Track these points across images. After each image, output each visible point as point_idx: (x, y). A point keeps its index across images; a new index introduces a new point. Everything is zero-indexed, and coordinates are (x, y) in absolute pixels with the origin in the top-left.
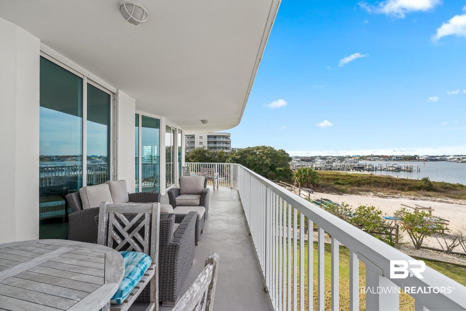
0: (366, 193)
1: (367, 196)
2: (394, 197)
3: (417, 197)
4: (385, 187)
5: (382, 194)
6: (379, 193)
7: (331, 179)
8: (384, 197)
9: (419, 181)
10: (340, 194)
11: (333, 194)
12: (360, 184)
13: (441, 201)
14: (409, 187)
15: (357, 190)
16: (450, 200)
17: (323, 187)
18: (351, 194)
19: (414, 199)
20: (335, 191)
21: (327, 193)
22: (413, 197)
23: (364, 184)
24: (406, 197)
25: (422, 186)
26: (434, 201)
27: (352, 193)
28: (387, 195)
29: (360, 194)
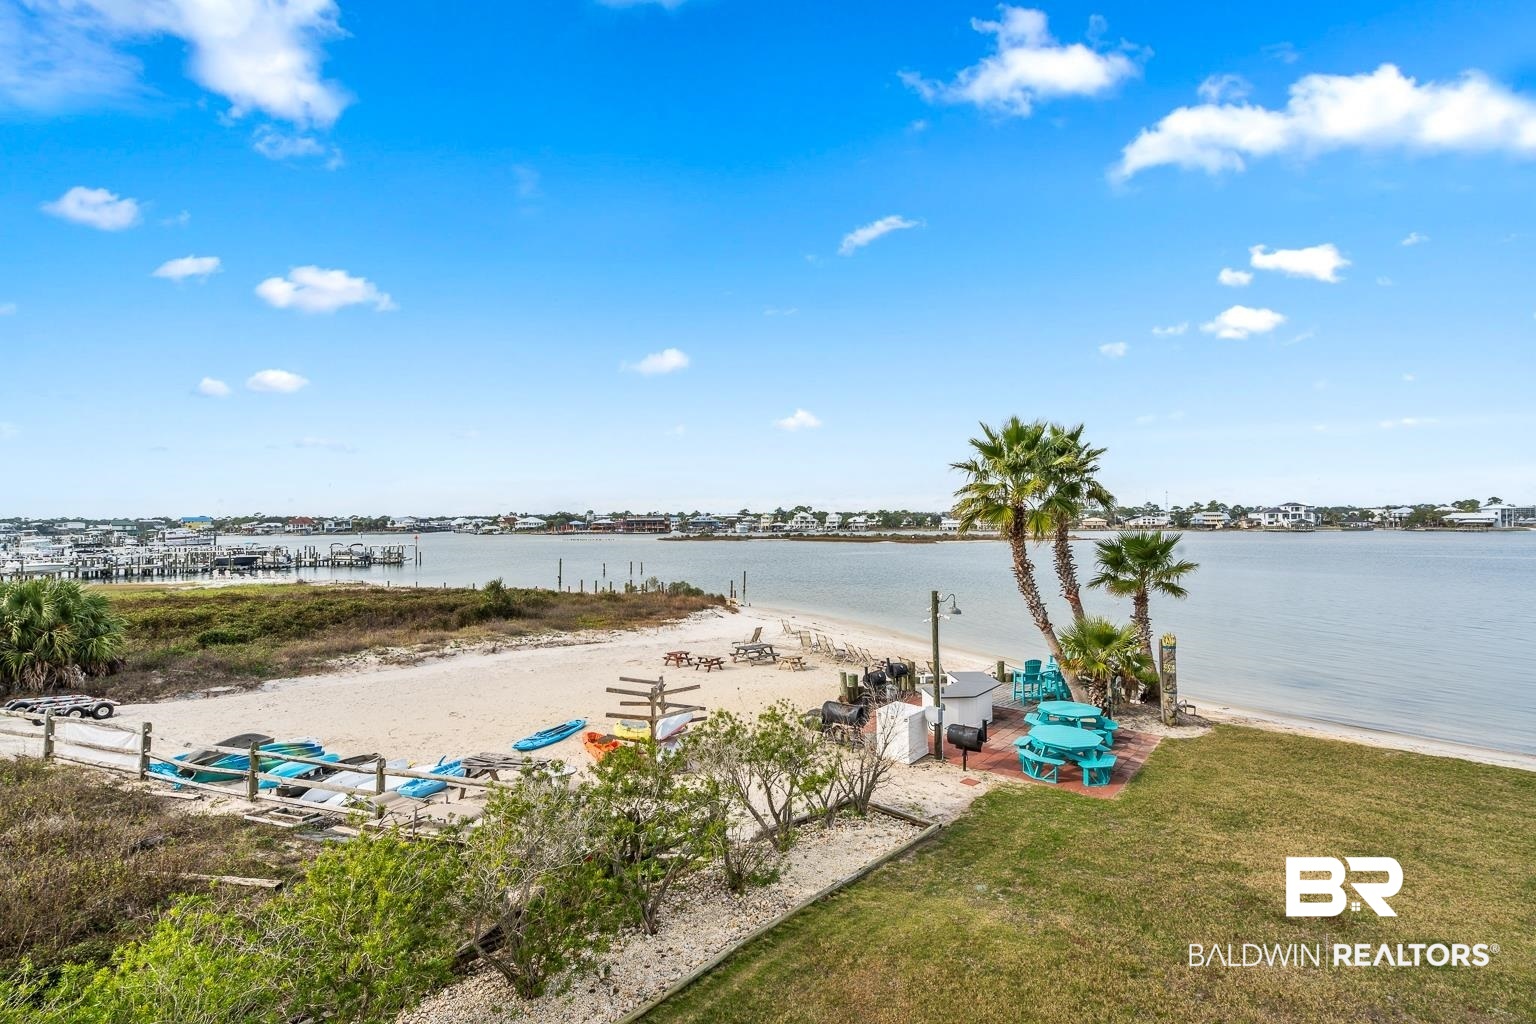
0: (353, 660)
1: (358, 669)
2: (442, 656)
3: (499, 644)
4: (392, 624)
5: (403, 651)
6: (397, 652)
7: (170, 623)
8: (415, 662)
9: (478, 593)
10: (250, 688)
11: (216, 694)
12: (308, 627)
13: (550, 644)
14: (462, 614)
15: (317, 653)
16: (567, 637)
17: (147, 667)
18: (296, 675)
19: (494, 651)
20: (219, 674)
21: (185, 694)
22: (489, 645)
23: (321, 626)
24: (472, 647)
25: (491, 606)
26: (536, 646)
27: (297, 669)
28: (422, 654)
29: (330, 669)
